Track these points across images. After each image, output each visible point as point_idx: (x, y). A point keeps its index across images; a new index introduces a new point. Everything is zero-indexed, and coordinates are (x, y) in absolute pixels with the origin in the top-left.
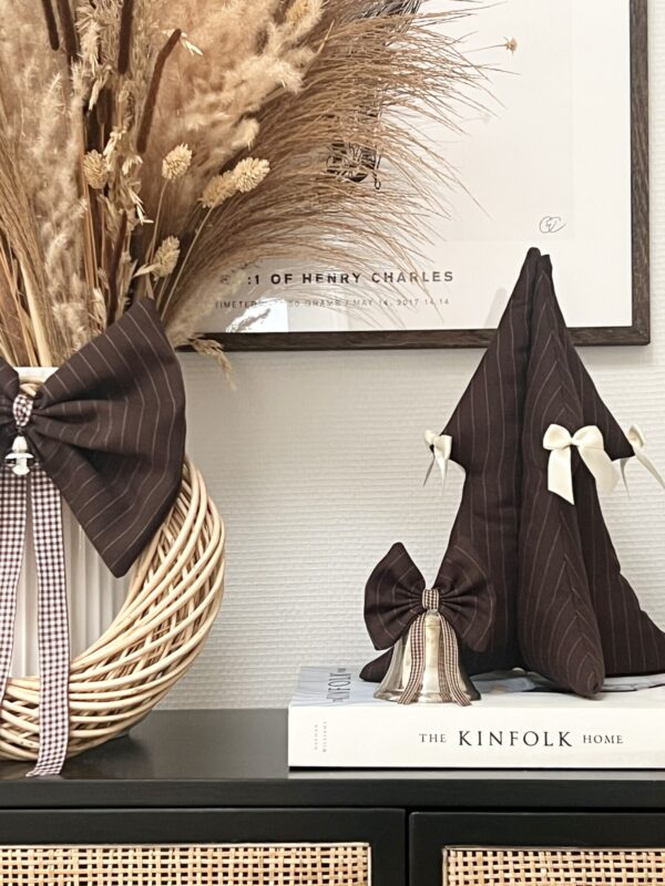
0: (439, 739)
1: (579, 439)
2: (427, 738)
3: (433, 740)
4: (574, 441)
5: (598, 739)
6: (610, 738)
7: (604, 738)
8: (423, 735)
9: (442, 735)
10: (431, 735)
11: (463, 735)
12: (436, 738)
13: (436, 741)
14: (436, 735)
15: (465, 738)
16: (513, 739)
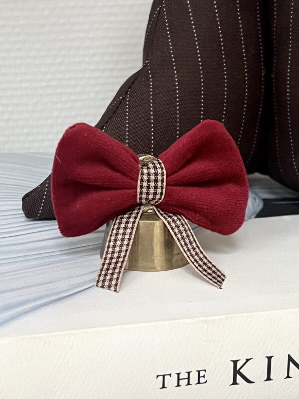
0: (194, 378)
2: (171, 381)
3: (183, 382)
8: (164, 376)
9: (199, 372)
10: (179, 374)
11: (238, 368)
12: (189, 378)
13: (189, 384)
14: (189, 373)
15: (241, 370)
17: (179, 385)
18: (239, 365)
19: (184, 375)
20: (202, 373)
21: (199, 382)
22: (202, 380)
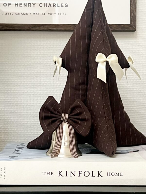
1: (109, 59)
4: (107, 59)
5: (113, 174)
6: (117, 174)
7: (115, 174)
8: (44, 172)
9: (51, 172)
10: (47, 172)
11: (60, 172)
12: (49, 173)
13: (49, 175)
15: (61, 173)
16: (80, 174)
17: (47, 175)
19: (48, 173)
21: (51, 175)
22: (52, 174)
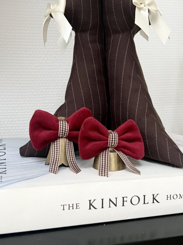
0: (75, 206)
2: (66, 207)
3: (71, 208)
5: (175, 197)
6: (182, 195)
8: (64, 205)
10: (69, 205)
14: (73, 204)
15: (92, 204)
16: (124, 202)
18: (91, 202)
20: (78, 205)
21: (77, 208)
